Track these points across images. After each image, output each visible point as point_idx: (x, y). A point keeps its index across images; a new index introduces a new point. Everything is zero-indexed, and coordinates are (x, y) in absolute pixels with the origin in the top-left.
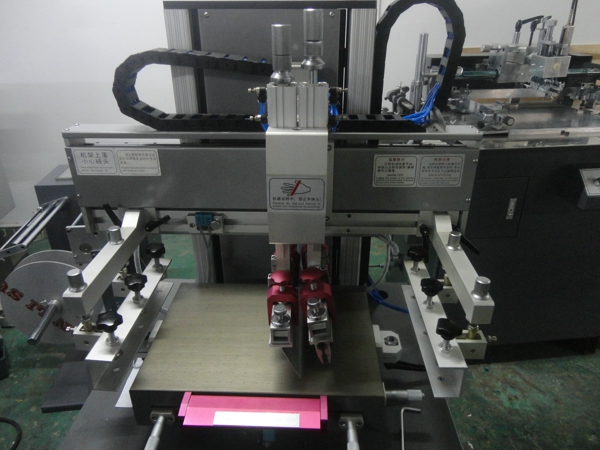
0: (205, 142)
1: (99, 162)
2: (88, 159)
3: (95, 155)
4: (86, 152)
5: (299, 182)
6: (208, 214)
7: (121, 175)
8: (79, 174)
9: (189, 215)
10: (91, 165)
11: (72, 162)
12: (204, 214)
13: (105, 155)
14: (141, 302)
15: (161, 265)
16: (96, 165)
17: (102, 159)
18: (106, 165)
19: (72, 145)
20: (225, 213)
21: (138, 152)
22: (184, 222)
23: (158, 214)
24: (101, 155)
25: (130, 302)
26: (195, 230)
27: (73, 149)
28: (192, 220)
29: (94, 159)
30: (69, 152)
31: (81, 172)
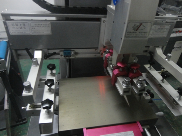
0: (68, 19)
1: (21, 28)
2: (16, 27)
3: (19, 25)
4: (14, 23)
5: (141, 24)
6: (69, 50)
7: (32, 34)
8: (11, 34)
9: (60, 51)
10: (17, 30)
11: (7, 28)
12: (67, 50)
13: (24, 25)
14: (52, 91)
15: (53, 73)
16: (20, 30)
17: (23, 27)
18: (25, 30)
19: (7, 20)
20: (75, 50)
21: (41, 24)
22: (58, 54)
23: (48, 51)
24: (22, 25)
25: (47, 92)
26: (63, 57)
27: (7, 22)
28: (62, 53)
29: (18, 27)
30: (5, 23)
31: (12, 33)
